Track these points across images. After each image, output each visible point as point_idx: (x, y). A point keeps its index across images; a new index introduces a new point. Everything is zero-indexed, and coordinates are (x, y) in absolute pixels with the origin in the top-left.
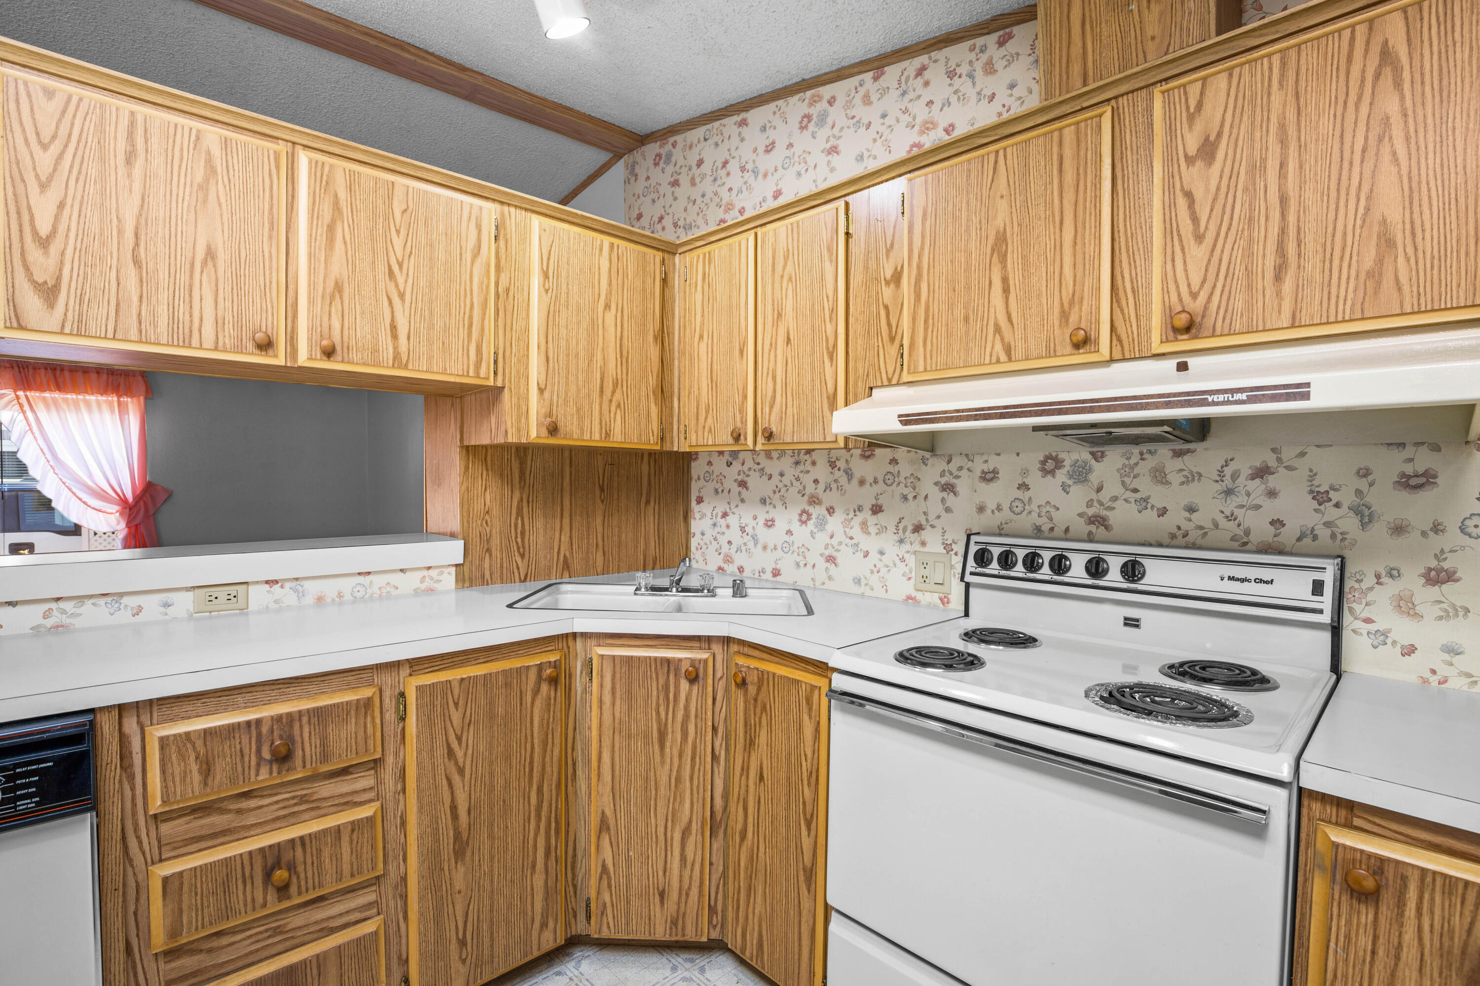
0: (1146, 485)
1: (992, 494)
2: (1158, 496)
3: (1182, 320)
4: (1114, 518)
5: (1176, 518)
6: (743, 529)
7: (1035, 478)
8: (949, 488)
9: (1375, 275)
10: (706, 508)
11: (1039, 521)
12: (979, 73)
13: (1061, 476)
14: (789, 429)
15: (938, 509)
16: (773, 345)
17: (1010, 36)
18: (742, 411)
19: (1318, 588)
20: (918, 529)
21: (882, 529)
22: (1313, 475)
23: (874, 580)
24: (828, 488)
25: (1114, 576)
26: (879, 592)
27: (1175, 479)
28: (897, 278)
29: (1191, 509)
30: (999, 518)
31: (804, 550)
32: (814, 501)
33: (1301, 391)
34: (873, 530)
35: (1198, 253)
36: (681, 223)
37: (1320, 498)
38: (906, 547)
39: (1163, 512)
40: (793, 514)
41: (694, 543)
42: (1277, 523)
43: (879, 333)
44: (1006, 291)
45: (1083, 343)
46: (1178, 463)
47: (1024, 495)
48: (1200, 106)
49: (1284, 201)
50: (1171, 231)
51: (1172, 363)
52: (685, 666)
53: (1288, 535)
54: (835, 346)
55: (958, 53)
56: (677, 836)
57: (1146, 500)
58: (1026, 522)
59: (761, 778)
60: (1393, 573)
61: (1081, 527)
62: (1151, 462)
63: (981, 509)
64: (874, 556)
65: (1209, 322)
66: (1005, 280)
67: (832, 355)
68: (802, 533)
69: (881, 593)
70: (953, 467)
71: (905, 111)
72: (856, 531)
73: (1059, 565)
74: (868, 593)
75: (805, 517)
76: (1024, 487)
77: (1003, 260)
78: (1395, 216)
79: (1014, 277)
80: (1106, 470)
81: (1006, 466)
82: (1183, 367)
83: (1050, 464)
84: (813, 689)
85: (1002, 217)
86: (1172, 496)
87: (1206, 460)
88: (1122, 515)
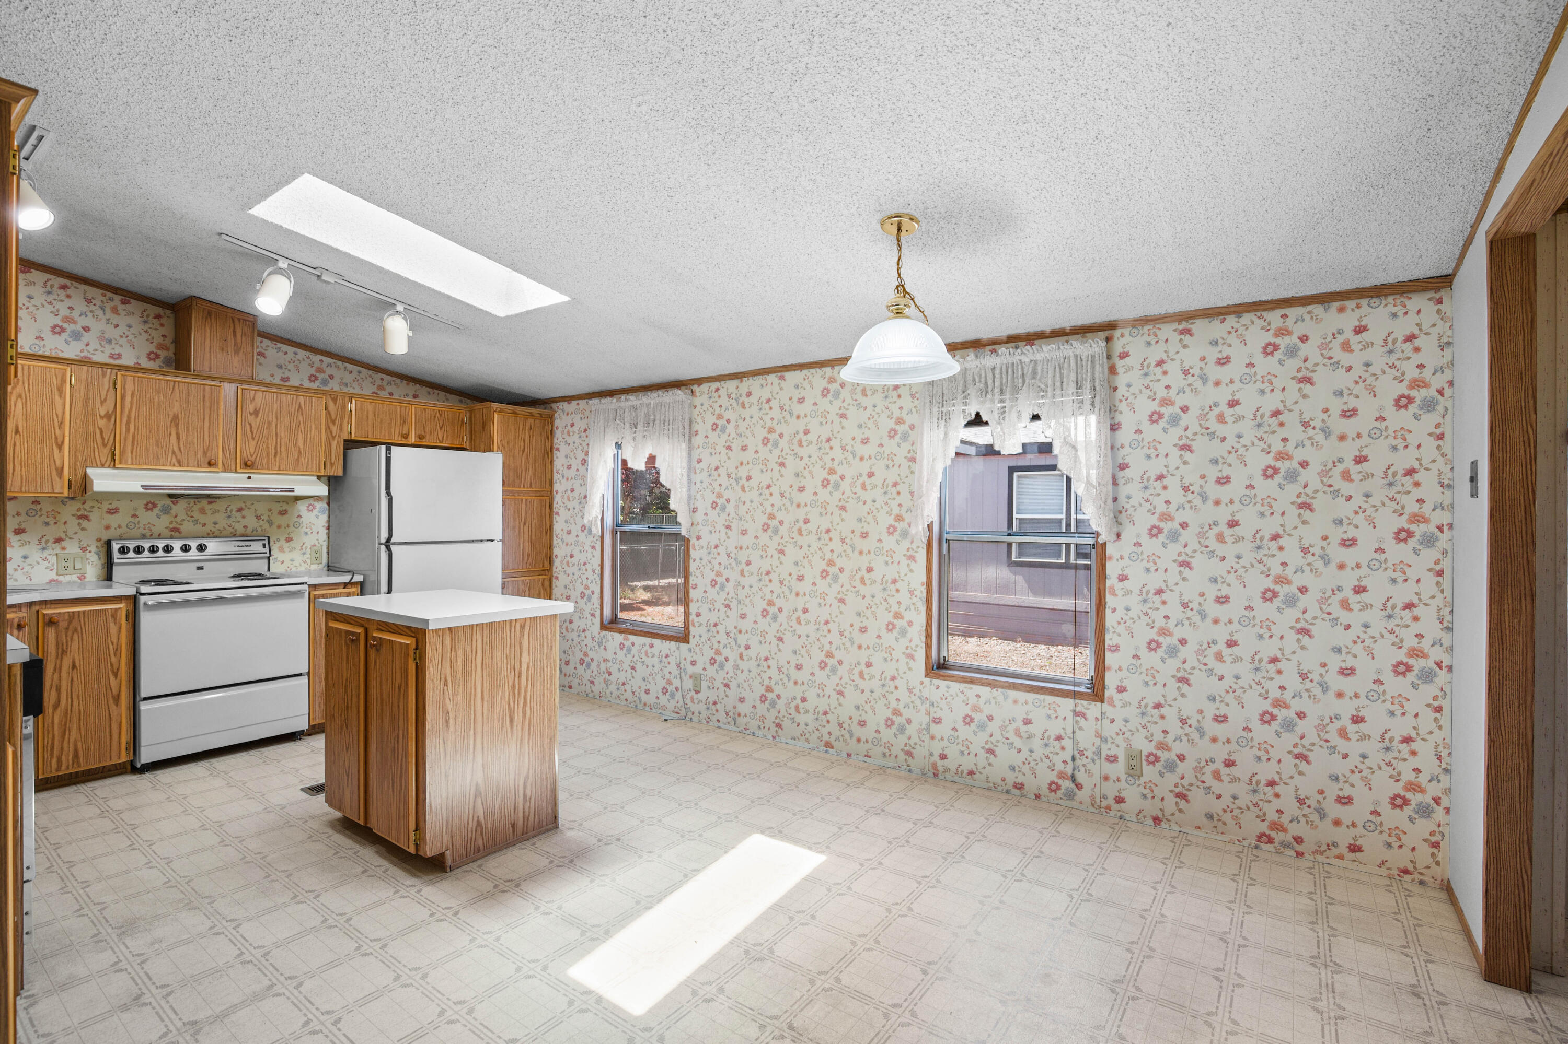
0: (196, 515)
1: (115, 520)
2: (202, 519)
3: (248, 463)
4: (182, 528)
5: (212, 527)
7: (141, 512)
8: (84, 517)
9: (298, 460)
11: (144, 532)
12: (108, 310)
13: (154, 511)
15: (75, 529)
17: (128, 302)
19: (264, 546)
20: (58, 541)
22: (256, 511)
23: (18, 575)
25: (194, 551)
26: (24, 581)
27: (209, 512)
29: (215, 523)
30: (119, 531)
33: (292, 490)
34: (16, 544)
35: (253, 443)
37: (258, 518)
38: (49, 552)
39: (204, 525)
42: (245, 527)
43: (95, 440)
44: (178, 438)
45: (211, 464)
46: (210, 506)
47: (135, 520)
49: (277, 434)
50: (244, 434)
51: (247, 476)
53: (249, 531)
54: (63, 442)
55: (92, 292)
57: (197, 520)
60: (279, 540)
61: (167, 533)
62: (199, 506)
63: (107, 528)
64: (18, 561)
65: (256, 465)
66: (177, 433)
67: (60, 446)
69: (33, 583)
70: (87, 506)
73: (166, 549)
76: (134, 516)
77: (177, 426)
78: (302, 447)
79: (183, 434)
80: (180, 508)
81: (124, 506)
82: (249, 478)
83: (150, 505)
84: (116, 610)
85: (176, 408)
86: (208, 519)
87: (221, 505)
88: (187, 527)
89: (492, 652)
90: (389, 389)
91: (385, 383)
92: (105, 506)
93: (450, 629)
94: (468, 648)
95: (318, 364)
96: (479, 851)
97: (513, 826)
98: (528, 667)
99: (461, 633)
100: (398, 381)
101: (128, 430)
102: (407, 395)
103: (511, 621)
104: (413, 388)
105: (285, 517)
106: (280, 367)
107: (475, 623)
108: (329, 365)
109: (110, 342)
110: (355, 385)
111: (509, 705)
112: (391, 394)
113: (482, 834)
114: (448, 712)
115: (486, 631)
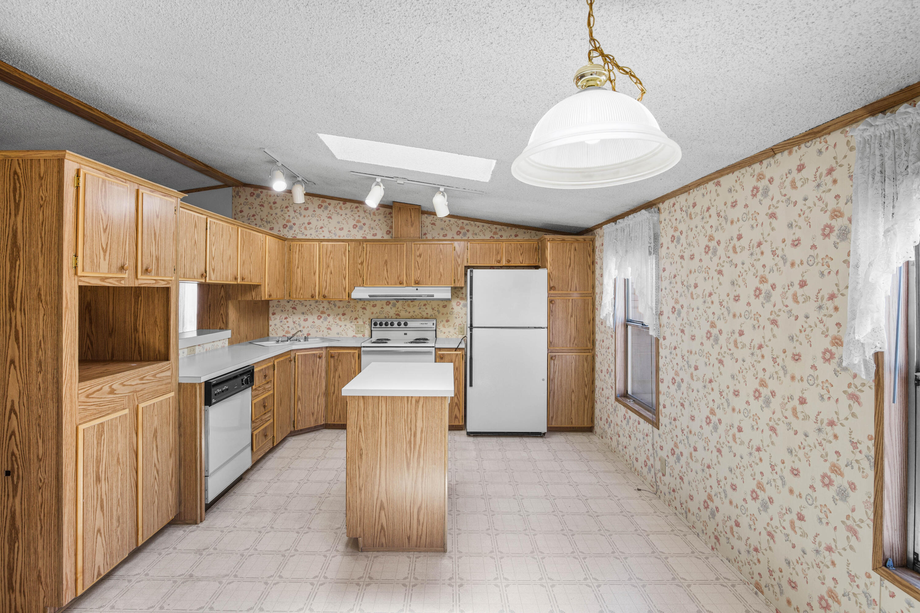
0: (406, 307)
1: (375, 310)
2: (409, 309)
3: (417, 282)
4: (401, 314)
5: (412, 314)
6: (294, 322)
7: (385, 306)
8: (364, 308)
9: (440, 279)
10: (277, 316)
11: (387, 315)
13: (390, 305)
14: (331, 295)
15: (362, 313)
16: (326, 274)
18: (315, 289)
19: (433, 324)
20: (356, 319)
21: (346, 319)
22: (432, 305)
23: (343, 333)
24: (328, 309)
25: (402, 325)
26: (345, 336)
27: (411, 306)
28: (362, 263)
29: (414, 312)
30: (377, 315)
31: (319, 327)
32: (323, 313)
33: (433, 296)
34: (343, 320)
35: (419, 271)
36: (265, 220)
37: (433, 309)
38: (353, 323)
39: (409, 312)
40: (315, 317)
41: (271, 329)
42: (427, 314)
43: (357, 275)
44: (387, 271)
45: (401, 283)
46: (412, 303)
47: (382, 310)
48: (419, 248)
49: (430, 266)
50: (415, 267)
52: (318, 354)
53: (429, 316)
54: (346, 276)
56: (316, 398)
57: (406, 310)
58: (383, 316)
59: (340, 377)
60: (442, 321)
61: (394, 316)
62: (407, 303)
63: (372, 313)
64: (343, 327)
65: (420, 283)
66: (387, 269)
67: (345, 278)
68: (318, 322)
69: (346, 336)
70: (365, 303)
71: (352, 215)
72: (337, 321)
73: (392, 324)
74: (341, 336)
75: (319, 317)
76: (382, 308)
77: (387, 265)
78: (442, 272)
79: (389, 269)
80: (399, 304)
81: (379, 304)
82: (417, 289)
83: (388, 303)
84: (354, 353)
85: (386, 257)
86: (411, 310)
87: (416, 303)
88: (403, 314)
89: (393, 415)
90: (500, 233)
91: (498, 230)
92: (372, 303)
93: (363, 397)
94: (376, 411)
95: (461, 225)
96: (382, 546)
97: (409, 538)
98: (422, 431)
99: (370, 400)
100: (505, 228)
101: (368, 269)
102: (511, 236)
103: (408, 397)
104: (514, 231)
105: (446, 308)
106: (442, 229)
107: (380, 395)
108: (467, 224)
109: (372, 228)
110: (481, 233)
111: (406, 454)
112: (501, 236)
113: (385, 535)
114: (362, 449)
115: (389, 401)
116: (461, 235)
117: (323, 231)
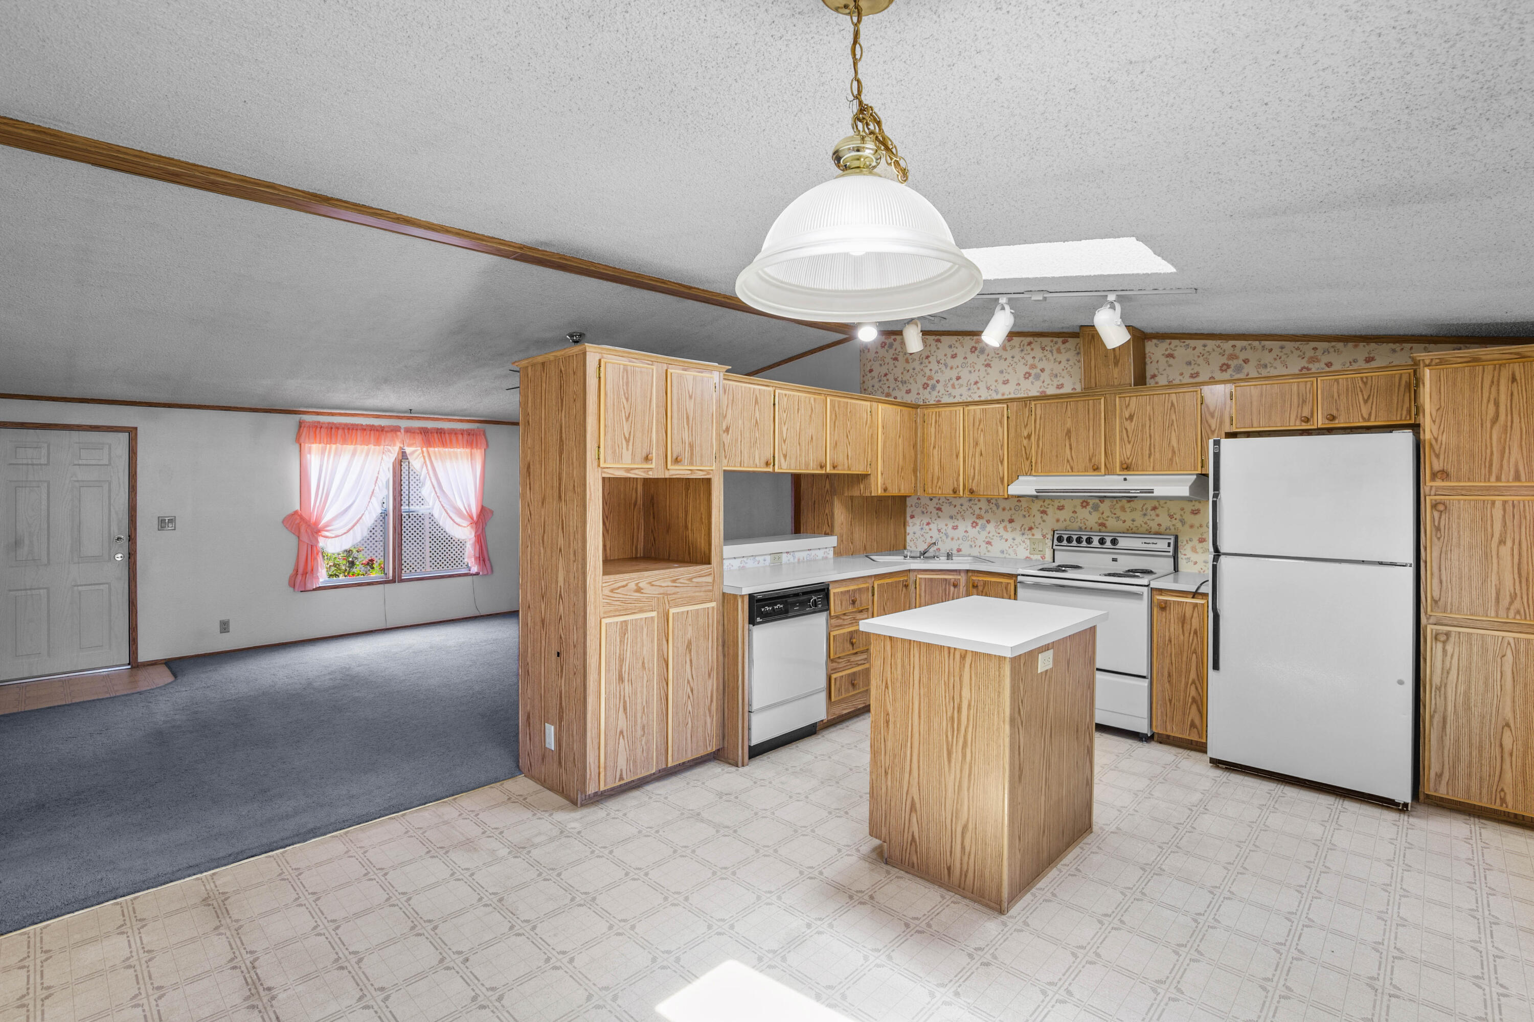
0: (1119, 512)
1: (1062, 515)
2: (1123, 516)
3: (1125, 466)
4: (1108, 524)
5: (1129, 523)
6: (939, 531)
7: (1079, 509)
8: (1044, 512)
9: (1171, 460)
10: (917, 521)
11: (1081, 525)
12: (1055, 352)
13: (1089, 508)
14: (982, 489)
15: (1040, 520)
16: (974, 455)
17: (1067, 341)
18: (958, 480)
19: (1169, 545)
20: (1031, 529)
21: (1014, 530)
22: (1169, 510)
23: (1010, 551)
24: (986, 511)
25: (1108, 544)
26: (1013, 556)
27: (1128, 510)
28: (1029, 437)
29: (1133, 521)
30: (1066, 523)
31: (975, 539)
32: (980, 517)
33: (1151, 491)
34: (1009, 530)
35: (1129, 447)
36: (899, 380)
37: (1171, 517)
38: (1026, 536)
39: (1124, 522)
40: (969, 523)
41: (908, 538)
42: (1159, 525)
43: (1022, 456)
44: (1071, 449)
45: (1096, 469)
46: (1129, 504)
47: (1075, 515)
48: (1129, 405)
49: (1150, 436)
50: (1121, 439)
51: (1123, 477)
52: (952, 581)
53: (1162, 529)
54: (1003, 459)
55: (1046, 341)
57: (1118, 517)
58: (1076, 525)
60: (1191, 540)
61: (1096, 527)
62: (1120, 504)
63: (1058, 521)
64: (1010, 541)
65: (1132, 467)
66: (1070, 445)
67: (1002, 462)
68: (973, 532)
69: (1015, 557)
70: (1046, 504)
71: (1023, 358)
72: (1001, 531)
73: (1089, 541)
74: (1007, 556)
75: (974, 525)
76: (1075, 512)
77: (1070, 438)
78: (1175, 445)
79: (1074, 445)
80: (1105, 506)
81: (1068, 504)
82: (1125, 479)
83: (1085, 503)
84: (1008, 583)
85: (1069, 424)
86: (1127, 516)
87: (1137, 504)
88: (1111, 523)
89: (929, 672)
90: (1325, 359)
91: (1319, 353)
92: (1056, 504)
93: (890, 637)
94: (907, 661)
95: (1229, 351)
96: (913, 867)
97: (949, 869)
98: (969, 705)
99: (899, 644)
100: (1340, 345)
101: (1038, 446)
102: (1355, 361)
103: (949, 648)
104: (1363, 351)
105: (1197, 516)
106: (1189, 363)
107: (913, 639)
108: (1244, 348)
109: (1056, 376)
110: (1278, 363)
111: (947, 736)
112: (1329, 365)
113: (916, 852)
114: (888, 714)
115: (924, 650)
116: (1230, 371)
117: (978, 389)
